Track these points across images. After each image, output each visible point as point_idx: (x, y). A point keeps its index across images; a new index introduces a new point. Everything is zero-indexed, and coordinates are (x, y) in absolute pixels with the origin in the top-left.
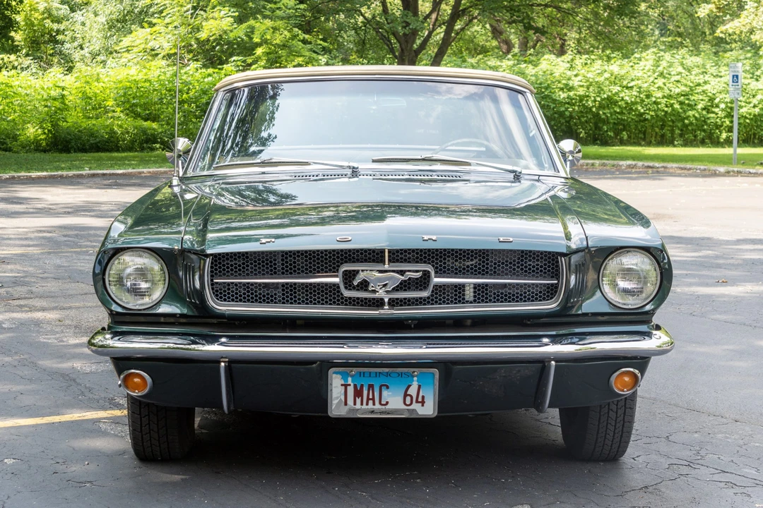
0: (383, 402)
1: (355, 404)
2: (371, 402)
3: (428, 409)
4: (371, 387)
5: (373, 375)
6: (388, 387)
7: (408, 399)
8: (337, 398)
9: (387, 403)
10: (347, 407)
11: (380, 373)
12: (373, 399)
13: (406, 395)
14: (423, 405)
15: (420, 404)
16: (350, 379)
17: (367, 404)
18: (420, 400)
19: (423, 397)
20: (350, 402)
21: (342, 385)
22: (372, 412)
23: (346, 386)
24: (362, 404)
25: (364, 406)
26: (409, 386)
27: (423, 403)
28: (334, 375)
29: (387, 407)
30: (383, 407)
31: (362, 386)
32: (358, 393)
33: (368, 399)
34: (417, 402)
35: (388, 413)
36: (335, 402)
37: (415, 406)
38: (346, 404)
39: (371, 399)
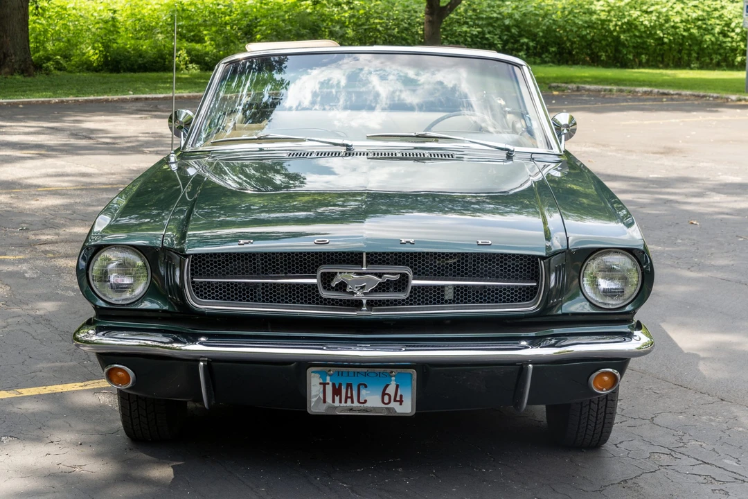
0: (362, 400)
1: (334, 402)
2: (349, 400)
3: (406, 408)
4: (349, 386)
5: (351, 374)
6: (366, 386)
7: (386, 398)
8: (316, 396)
9: (366, 401)
10: (326, 405)
11: (358, 372)
12: (352, 397)
13: (384, 394)
14: (401, 404)
15: (399, 403)
16: (328, 378)
17: (346, 402)
18: (398, 398)
19: (401, 396)
20: (329, 399)
21: (321, 384)
22: (351, 410)
23: (324, 384)
24: (340, 402)
25: (343, 404)
26: (387, 386)
27: (401, 402)
28: (313, 374)
29: (365, 405)
30: (362, 405)
31: (340, 385)
32: (337, 391)
33: (347, 397)
34: (395, 400)
35: (367, 411)
36: (314, 400)
37: (393, 405)
38: (325, 401)
39: (349, 397)
